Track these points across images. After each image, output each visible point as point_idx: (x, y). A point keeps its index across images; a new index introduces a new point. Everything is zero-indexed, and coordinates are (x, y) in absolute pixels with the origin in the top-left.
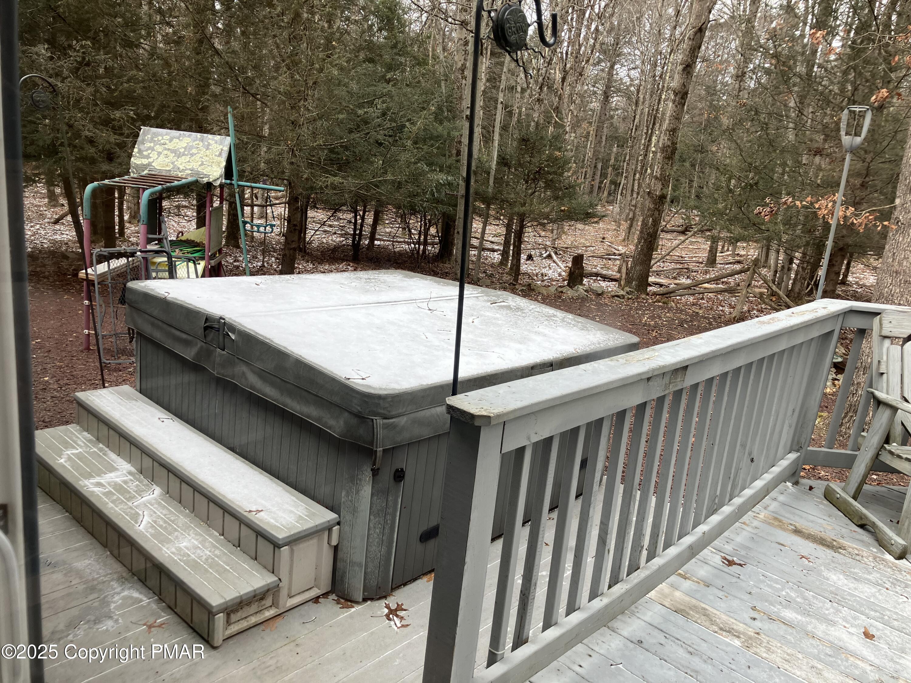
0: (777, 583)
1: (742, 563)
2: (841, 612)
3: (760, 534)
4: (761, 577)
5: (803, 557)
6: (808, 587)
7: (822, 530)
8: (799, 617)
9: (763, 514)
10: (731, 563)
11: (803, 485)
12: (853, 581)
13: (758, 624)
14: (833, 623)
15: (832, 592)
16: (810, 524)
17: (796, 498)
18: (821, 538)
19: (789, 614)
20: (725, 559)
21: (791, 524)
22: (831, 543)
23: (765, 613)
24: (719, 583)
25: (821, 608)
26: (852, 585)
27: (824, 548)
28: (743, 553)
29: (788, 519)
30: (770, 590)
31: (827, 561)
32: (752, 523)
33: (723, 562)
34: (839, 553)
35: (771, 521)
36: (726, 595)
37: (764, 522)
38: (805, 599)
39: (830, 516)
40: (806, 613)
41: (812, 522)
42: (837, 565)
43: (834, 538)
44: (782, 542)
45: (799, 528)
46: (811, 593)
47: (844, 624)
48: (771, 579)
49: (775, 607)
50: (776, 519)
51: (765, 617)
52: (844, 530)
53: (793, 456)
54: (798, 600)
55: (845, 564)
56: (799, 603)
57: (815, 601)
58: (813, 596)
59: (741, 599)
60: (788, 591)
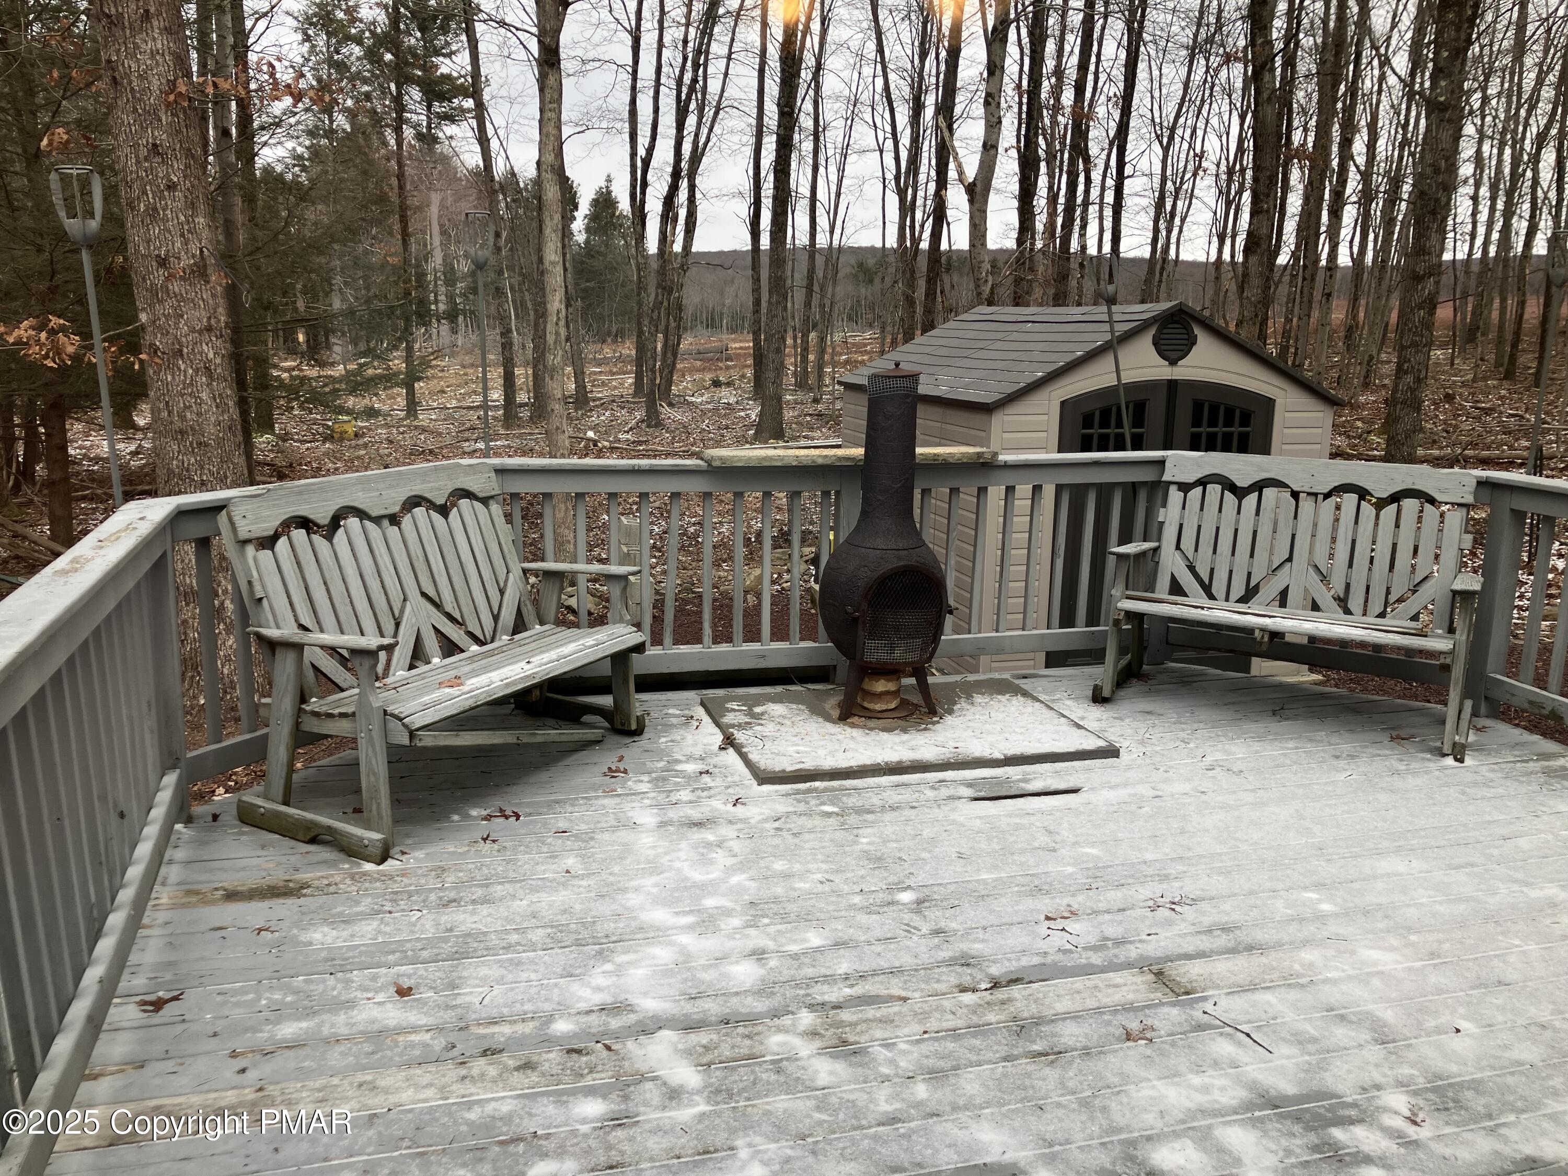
0: (246, 993)
1: (176, 993)
2: (352, 982)
3: (178, 931)
4: (219, 998)
5: (260, 930)
6: (292, 972)
7: (264, 874)
8: (304, 1025)
9: (165, 895)
10: (158, 1005)
11: (200, 817)
12: (343, 926)
13: (252, 1075)
14: (351, 1004)
15: (326, 960)
16: (243, 874)
17: (201, 843)
18: (269, 886)
19: (289, 1030)
20: (145, 1003)
21: (216, 889)
22: (286, 887)
23: (253, 1051)
24: (157, 1049)
25: (324, 991)
26: (345, 934)
27: (281, 901)
28: (168, 976)
29: (208, 882)
30: (241, 1011)
31: (296, 917)
32: (155, 920)
33: (145, 1011)
34: (305, 895)
35: (184, 900)
36: (179, 1061)
37: (174, 907)
38: (296, 992)
39: (263, 847)
40: (310, 1013)
41: (244, 869)
42: (311, 916)
43: (287, 878)
44: (217, 925)
45: (231, 888)
46: (300, 978)
47: (366, 995)
48: (236, 992)
49: (261, 1031)
50: (189, 893)
51: (258, 1057)
52: (293, 858)
53: (171, 779)
54: (289, 999)
55: (321, 907)
56: (292, 1003)
57: (312, 987)
58: (305, 981)
59: (207, 1053)
60: (268, 995)
